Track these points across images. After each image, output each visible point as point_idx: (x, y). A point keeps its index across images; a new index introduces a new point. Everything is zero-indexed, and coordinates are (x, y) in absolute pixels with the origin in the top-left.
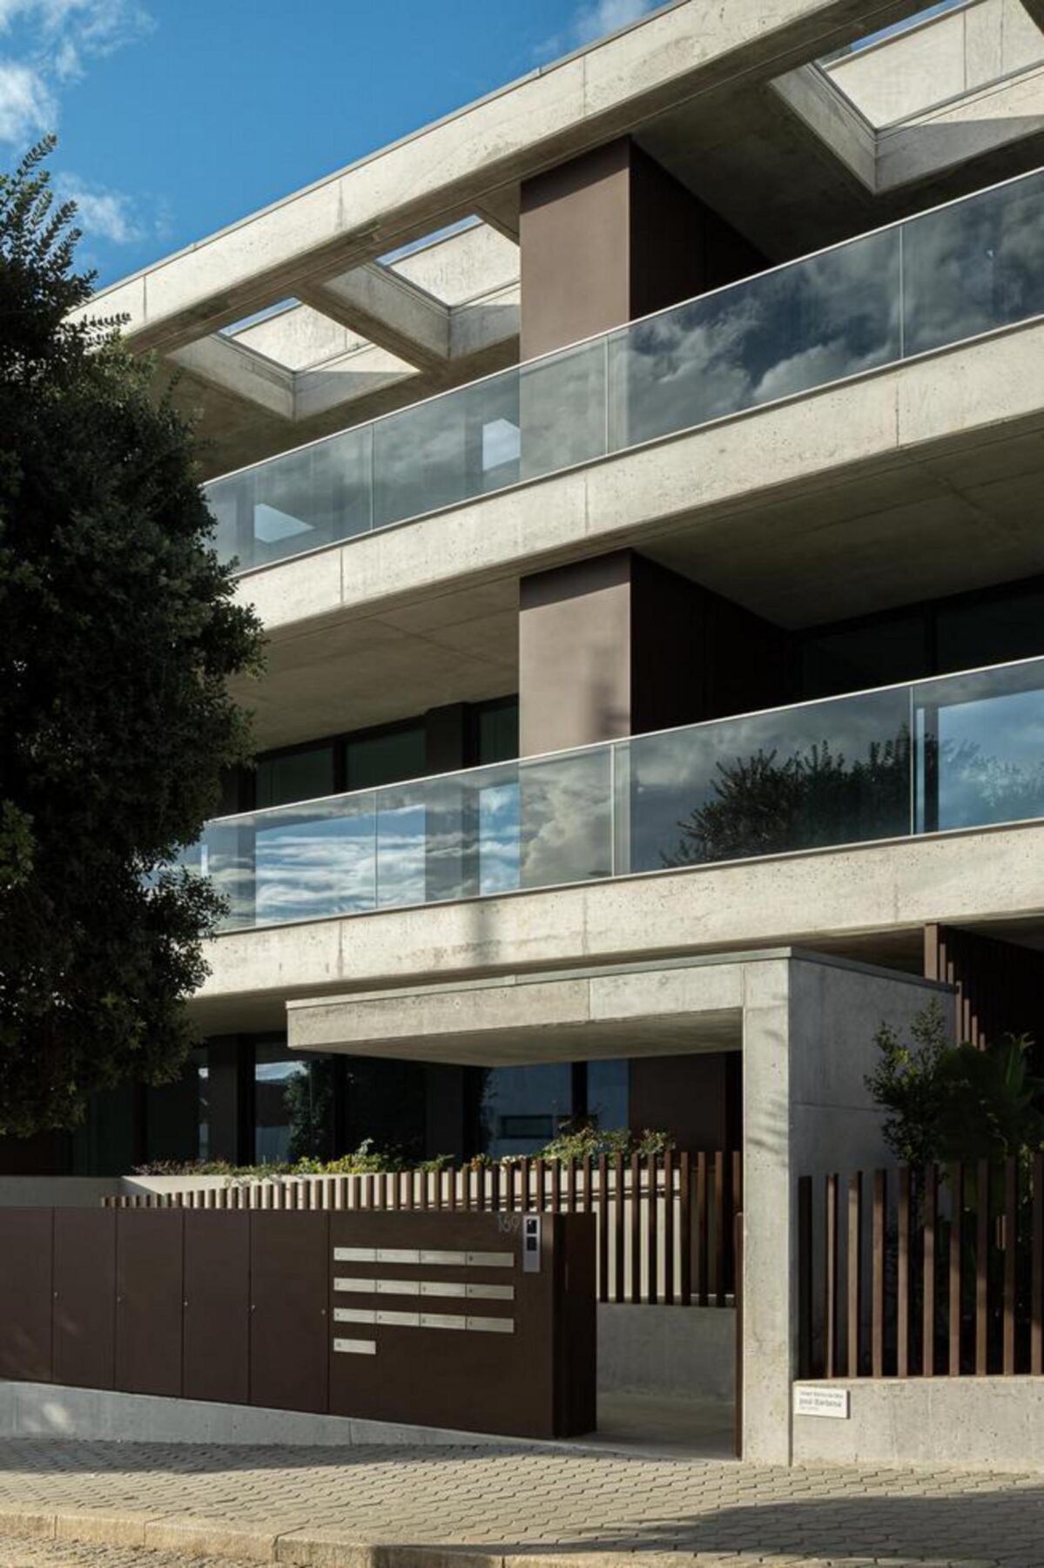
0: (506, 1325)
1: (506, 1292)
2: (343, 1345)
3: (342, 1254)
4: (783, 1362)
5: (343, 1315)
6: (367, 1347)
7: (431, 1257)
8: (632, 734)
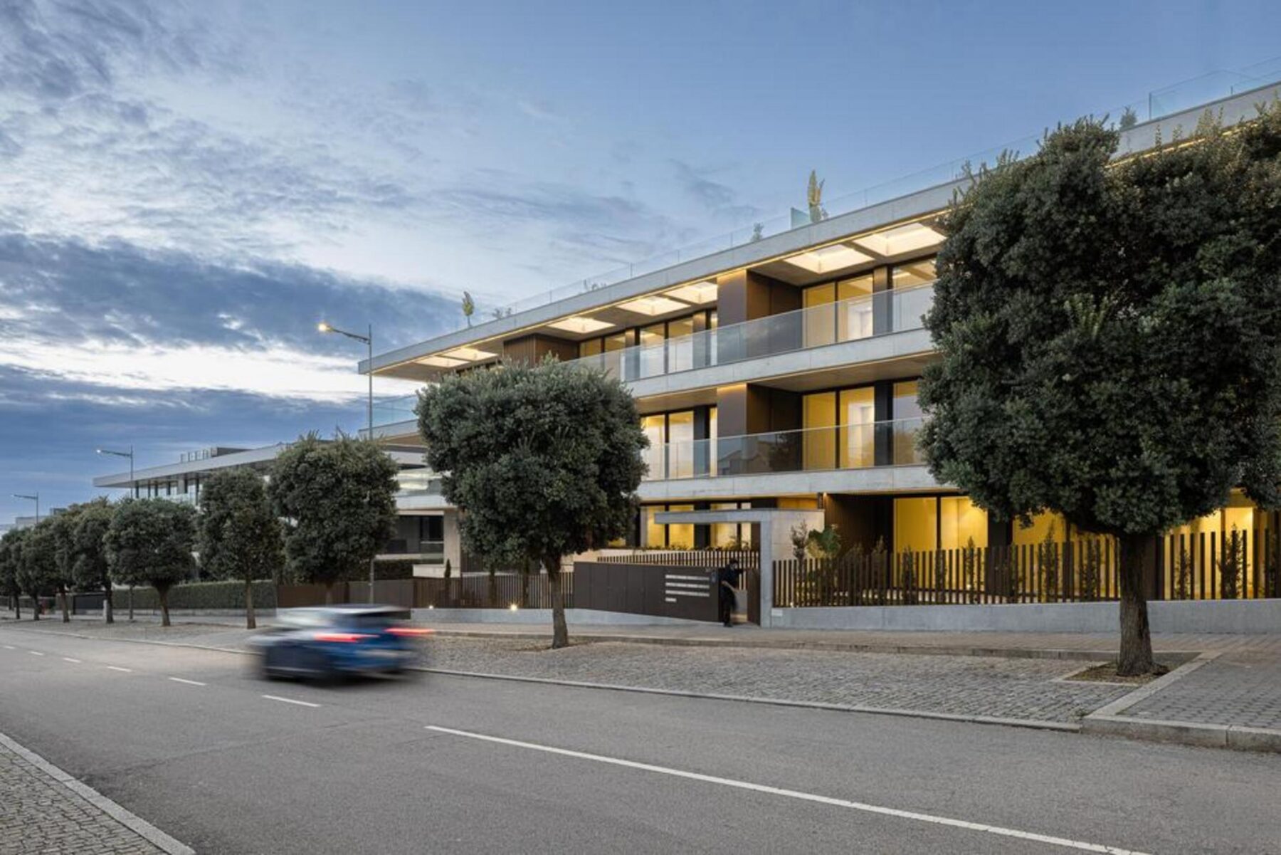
0: (707, 595)
1: (707, 587)
2: (668, 600)
3: (668, 577)
4: (770, 604)
5: (668, 592)
6: (673, 600)
7: (690, 578)
8: (748, 432)
